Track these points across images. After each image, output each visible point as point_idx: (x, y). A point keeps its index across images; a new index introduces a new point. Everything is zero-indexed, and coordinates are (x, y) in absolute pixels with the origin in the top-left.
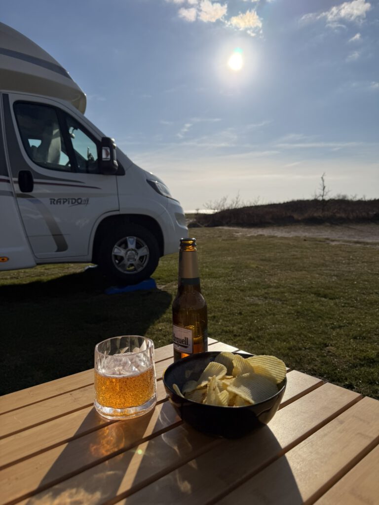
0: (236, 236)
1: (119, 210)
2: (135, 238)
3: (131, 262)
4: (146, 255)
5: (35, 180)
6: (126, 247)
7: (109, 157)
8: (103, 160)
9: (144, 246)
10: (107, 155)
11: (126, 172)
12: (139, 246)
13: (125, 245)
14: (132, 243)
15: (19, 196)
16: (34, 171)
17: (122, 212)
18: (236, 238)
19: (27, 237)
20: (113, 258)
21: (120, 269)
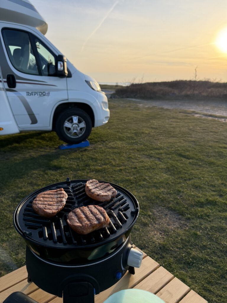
2: (78, 117)
3: (75, 131)
4: (84, 128)
5: (17, 81)
8: (59, 70)
9: (83, 122)
10: (61, 66)
12: (80, 122)
13: (71, 121)
14: (75, 119)
15: (7, 90)
17: (70, 101)
19: (14, 115)
21: (68, 135)
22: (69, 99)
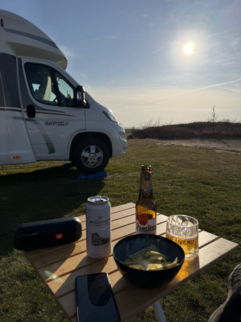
0: (157, 145)
1: (86, 130)
2: (95, 146)
3: (92, 160)
4: (101, 157)
5: (36, 111)
6: (90, 151)
7: (81, 98)
8: (77, 99)
9: (100, 151)
10: (80, 96)
11: (91, 106)
12: (97, 151)
13: (89, 150)
14: (93, 149)
15: (27, 120)
16: (36, 105)
17: (87, 131)
18: (157, 146)
19: (31, 144)
20: (82, 158)
21: (85, 165)
22: (87, 129)
